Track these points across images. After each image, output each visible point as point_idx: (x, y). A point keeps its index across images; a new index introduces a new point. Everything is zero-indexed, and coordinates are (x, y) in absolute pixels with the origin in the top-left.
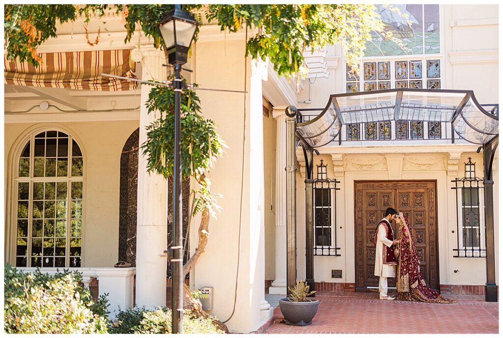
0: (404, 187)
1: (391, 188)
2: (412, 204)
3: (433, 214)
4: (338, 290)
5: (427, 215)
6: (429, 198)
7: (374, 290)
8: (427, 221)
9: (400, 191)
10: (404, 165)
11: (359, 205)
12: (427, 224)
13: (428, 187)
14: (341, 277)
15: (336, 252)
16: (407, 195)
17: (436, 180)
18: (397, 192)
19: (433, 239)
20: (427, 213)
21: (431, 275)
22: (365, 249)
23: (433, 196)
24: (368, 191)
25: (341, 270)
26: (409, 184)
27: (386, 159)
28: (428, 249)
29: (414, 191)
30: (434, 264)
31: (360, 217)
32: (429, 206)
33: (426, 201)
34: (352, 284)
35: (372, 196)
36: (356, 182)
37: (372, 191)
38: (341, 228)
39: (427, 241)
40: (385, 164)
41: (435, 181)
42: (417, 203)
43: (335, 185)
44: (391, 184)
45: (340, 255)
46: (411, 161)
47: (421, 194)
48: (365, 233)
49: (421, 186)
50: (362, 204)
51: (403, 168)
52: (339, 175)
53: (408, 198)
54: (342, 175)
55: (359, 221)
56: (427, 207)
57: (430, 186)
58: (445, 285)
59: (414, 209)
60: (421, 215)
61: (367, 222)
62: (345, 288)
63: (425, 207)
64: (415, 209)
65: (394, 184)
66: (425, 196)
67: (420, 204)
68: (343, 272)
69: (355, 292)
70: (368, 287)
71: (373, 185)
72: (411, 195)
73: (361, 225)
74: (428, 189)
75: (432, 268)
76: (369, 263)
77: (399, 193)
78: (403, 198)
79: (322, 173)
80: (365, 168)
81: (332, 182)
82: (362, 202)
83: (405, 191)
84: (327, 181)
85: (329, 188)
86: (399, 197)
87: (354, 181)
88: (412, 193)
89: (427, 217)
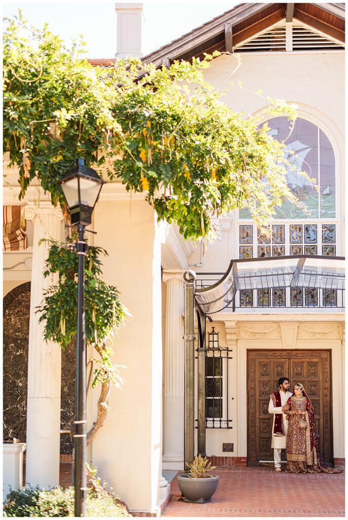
0: (298, 356)
1: (285, 357)
2: (306, 374)
3: (327, 385)
4: (229, 464)
5: (321, 386)
6: (323, 368)
7: (266, 464)
8: (321, 392)
9: (294, 360)
10: (298, 333)
11: (252, 375)
12: (321, 395)
13: (322, 357)
14: (232, 450)
15: (228, 424)
16: (301, 365)
17: (331, 349)
18: (291, 361)
19: (327, 410)
20: (321, 383)
21: (325, 447)
22: (257, 420)
23: (328, 366)
24: (260, 360)
25: (233, 444)
26: (303, 353)
27: (280, 327)
28: (321, 421)
29: (308, 360)
30: (328, 436)
31: (253, 387)
32: (323, 376)
33: (321, 371)
34: (244, 458)
35: (265, 365)
36: (249, 351)
37: (266, 360)
38: (233, 399)
39: (321, 412)
40: (279, 332)
41: (330, 351)
42: (311, 372)
43: (228, 353)
44: (284, 353)
45: (231, 428)
46: (306, 329)
47: (315, 364)
48: (257, 405)
49: (316, 355)
50: (255, 374)
51: (297, 337)
52: (231, 343)
53: (301, 369)
54: (235, 343)
55: (252, 392)
56: (321, 378)
57: (325, 355)
58: (339, 459)
59: (308, 379)
60: (315, 386)
61: (260, 392)
62: (237, 462)
63: (319, 378)
64: (310, 380)
65: (288, 353)
66: (320, 366)
67: (314, 374)
68: (234, 445)
69: (247, 466)
70: (260, 461)
71: (266, 354)
72: (305, 364)
73: (254, 395)
74: (322, 359)
75: (326, 441)
76: (261, 436)
77: (293, 362)
78: (297, 368)
79: (213, 341)
80: (258, 336)
81: (224, 350)
82: (254, 372)
83: (299, 360)
84: (219, 349)
85: (220, 356)
86: (293, 366)
87: (247, 349)
88: (306, 363)
89: (321, 388)
